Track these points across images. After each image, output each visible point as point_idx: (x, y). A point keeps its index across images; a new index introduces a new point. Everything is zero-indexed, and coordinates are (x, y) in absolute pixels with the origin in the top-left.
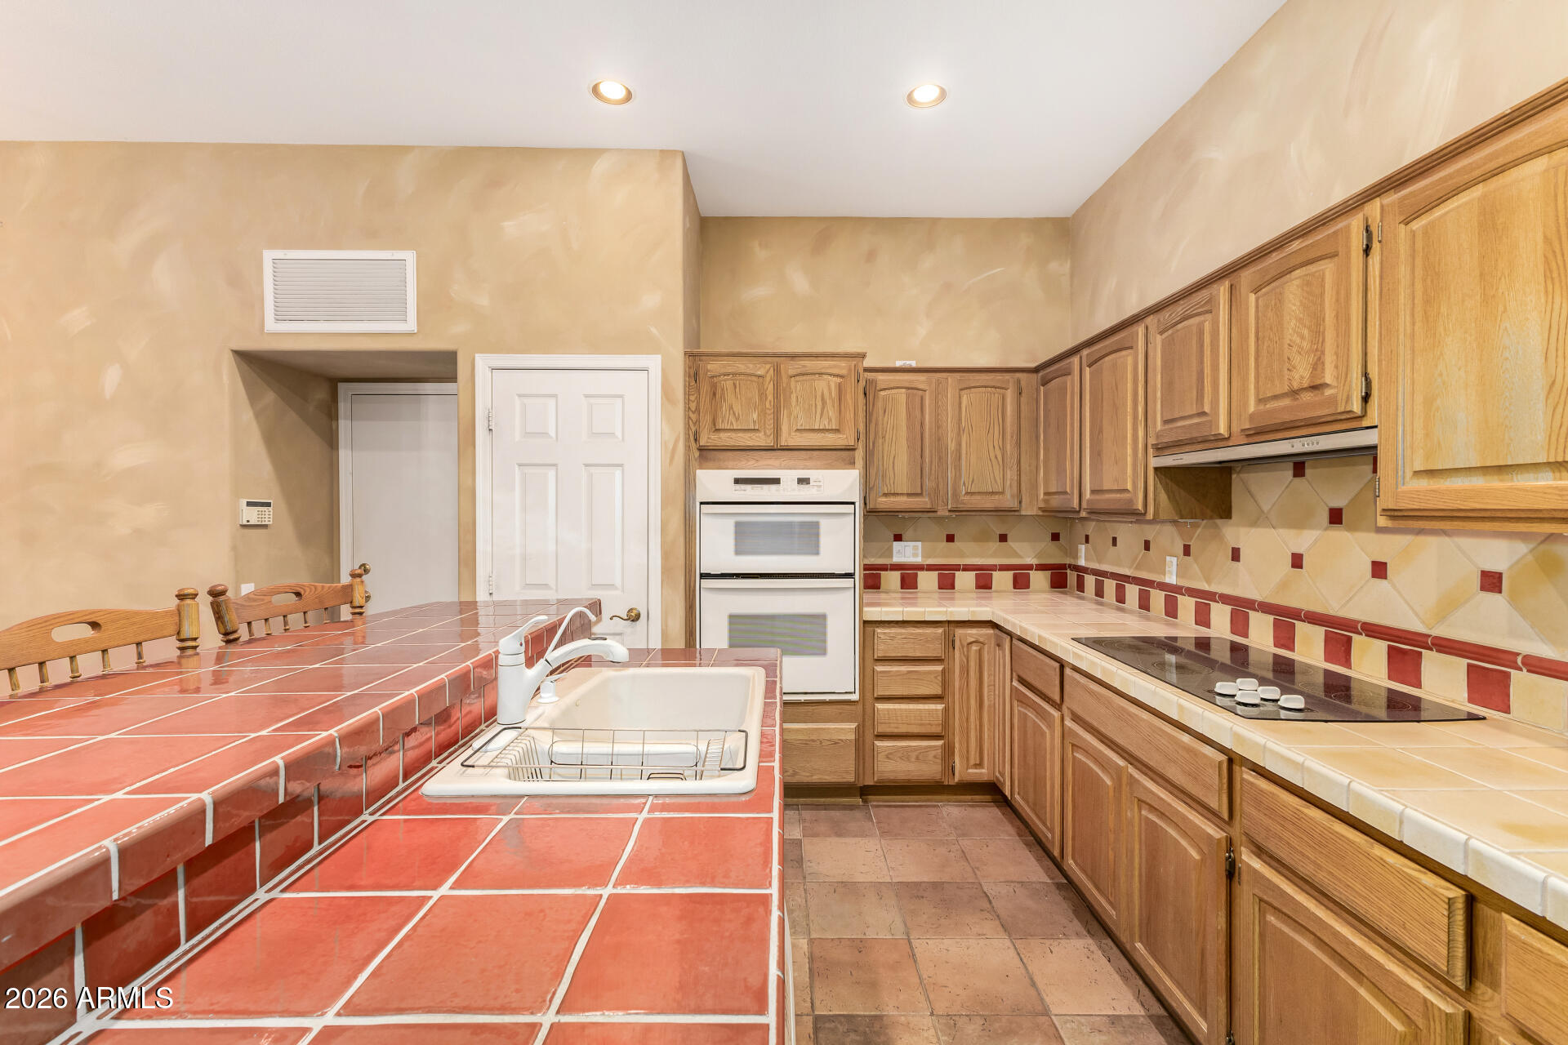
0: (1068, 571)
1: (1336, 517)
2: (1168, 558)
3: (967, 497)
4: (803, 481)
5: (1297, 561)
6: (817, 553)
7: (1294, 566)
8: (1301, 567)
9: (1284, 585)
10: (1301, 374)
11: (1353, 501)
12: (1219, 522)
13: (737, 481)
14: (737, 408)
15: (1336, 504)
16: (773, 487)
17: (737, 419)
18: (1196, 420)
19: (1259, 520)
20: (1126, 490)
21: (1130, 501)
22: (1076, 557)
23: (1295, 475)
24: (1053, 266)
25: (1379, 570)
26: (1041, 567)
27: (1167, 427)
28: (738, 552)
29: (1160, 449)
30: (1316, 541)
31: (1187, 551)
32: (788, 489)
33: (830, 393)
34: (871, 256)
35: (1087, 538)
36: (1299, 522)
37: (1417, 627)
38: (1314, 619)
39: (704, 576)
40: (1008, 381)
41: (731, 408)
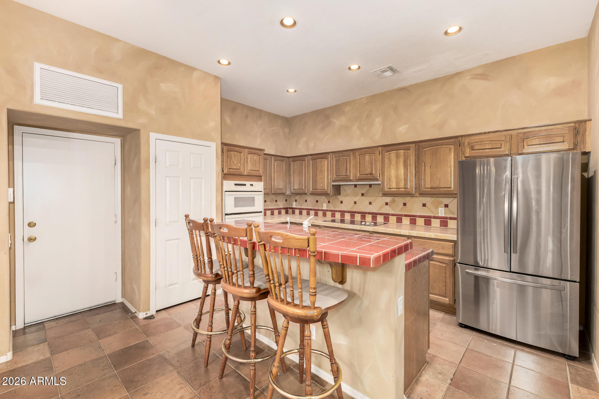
0: (289, 209)
1: (363, 195)
2: (324, 204)
3: (276, 190)
4: (252, 185)
5: (355, 203)
6: (254, 206)
7: (354, 204)
8: (356, 204)
9: (352, 207)
10: (369, 171)
11: (365, 192)
12: (338, 196)
13: (236, 185)
14: (235, 162)
15: (363, 192)
16: (245, 187)
17: (235, 165)
18: (345, 176)
19: (347, 195)
20: (325, 189)
21: (326, 191)
22: (292, 205)
23: (355, 187)
24: (285, 129)
25: (370, 203)
26: (284, 209)
27: (337, 177)
28: (236, 206)
29: (334, 181)
30: (359, 199)
31: (329, 202)
32: (248, 188)
33: (257, 160)
34: (247, 117)
35: (296, 201)
36: (356, 195)
37: (376, 212)
38: (359, 213)
39: (226, 214)
40: (284, 159)
41: (233, 162)
